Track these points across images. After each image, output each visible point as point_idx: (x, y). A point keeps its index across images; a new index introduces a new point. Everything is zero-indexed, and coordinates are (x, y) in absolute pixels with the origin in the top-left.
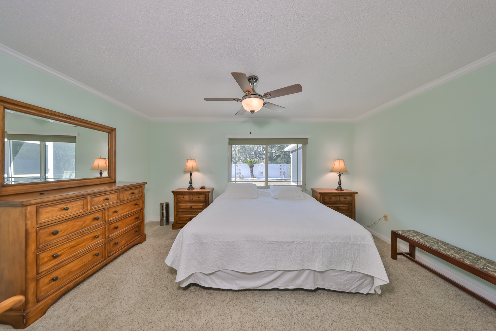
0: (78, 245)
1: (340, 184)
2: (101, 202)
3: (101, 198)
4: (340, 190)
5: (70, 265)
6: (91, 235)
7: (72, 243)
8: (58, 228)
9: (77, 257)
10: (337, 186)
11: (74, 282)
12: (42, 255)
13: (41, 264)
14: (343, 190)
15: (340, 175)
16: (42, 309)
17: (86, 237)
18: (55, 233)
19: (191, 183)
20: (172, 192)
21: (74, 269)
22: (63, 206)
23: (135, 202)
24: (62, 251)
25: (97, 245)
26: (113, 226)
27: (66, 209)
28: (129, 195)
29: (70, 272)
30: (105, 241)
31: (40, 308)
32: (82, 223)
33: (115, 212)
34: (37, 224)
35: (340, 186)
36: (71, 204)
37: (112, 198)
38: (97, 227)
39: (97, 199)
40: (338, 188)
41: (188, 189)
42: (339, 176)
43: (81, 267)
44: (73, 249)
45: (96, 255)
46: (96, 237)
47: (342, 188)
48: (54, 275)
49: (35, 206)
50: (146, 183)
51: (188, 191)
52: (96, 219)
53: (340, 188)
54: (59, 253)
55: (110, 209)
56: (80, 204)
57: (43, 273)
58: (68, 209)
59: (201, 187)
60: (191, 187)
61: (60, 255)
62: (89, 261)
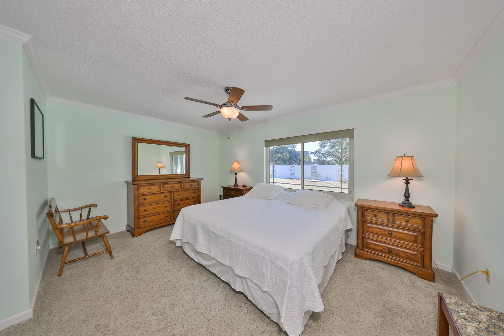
0: (157, 208)
1: (407, 196)
2: (170, 188)
3: (170, 186)
4: (408, 207)
5: (153, 217)
6: (164, 205)
7: (154, 207)
8: (147, 197)
9: (156, 214)
10: (403, 199)
11: (154, 226)
12: (140, 208)
13: (140, 212)
14: (414, 207)
15: (407, 182)
16: (140, 232)
17: (161, 205)
18: (145, 199)
19: (236, 181)
20: (222, 187)
21: (154, 220)
22: (149, 187)
23: (193, 191)
24: (149, 209)
25: (167, 211)
26: (177, 203)
27: (150, 189)
28: (189, 186)
29: (153, 221)
30: (171, 210)
31: (139, 232)
32: (159, 197)
33: (178, 195)
34: (138, 193)
35: (409, 201)
36: (153, 186)
37: (176, 186)
38: (167, 201)
39: (167, 186)
40: (403, 203)
41: (234, 186)
42: (405, 183)
43: (158, 220)
44: (154, 210)
45: (166, 217)
46: (166, 207)
47: (411, 204)
48: (146, 219)
49: (137, 185)
50: (202, 179)
51: (234, 187)
52: (166, 197)
53: (407, 203)
54: (147, 210)
55: (175, 192)
56: (157, 187)
57: (141, 217)
58: (151, 189)
59: (243, 185)
60: (236, 185)
61: (148, 211)
62: (163, 219)
